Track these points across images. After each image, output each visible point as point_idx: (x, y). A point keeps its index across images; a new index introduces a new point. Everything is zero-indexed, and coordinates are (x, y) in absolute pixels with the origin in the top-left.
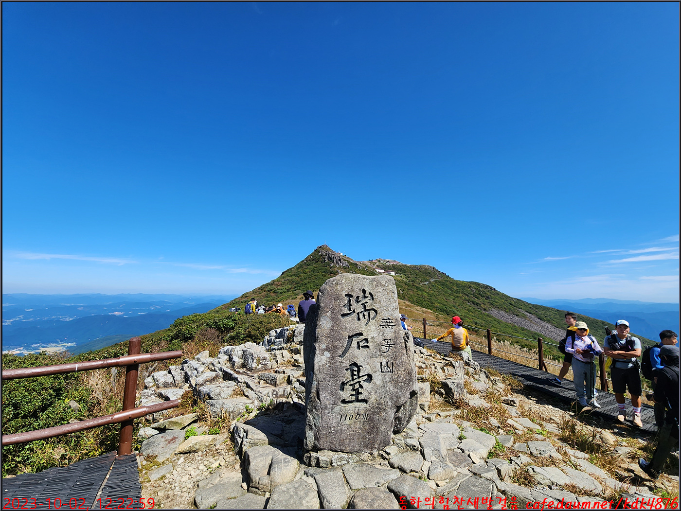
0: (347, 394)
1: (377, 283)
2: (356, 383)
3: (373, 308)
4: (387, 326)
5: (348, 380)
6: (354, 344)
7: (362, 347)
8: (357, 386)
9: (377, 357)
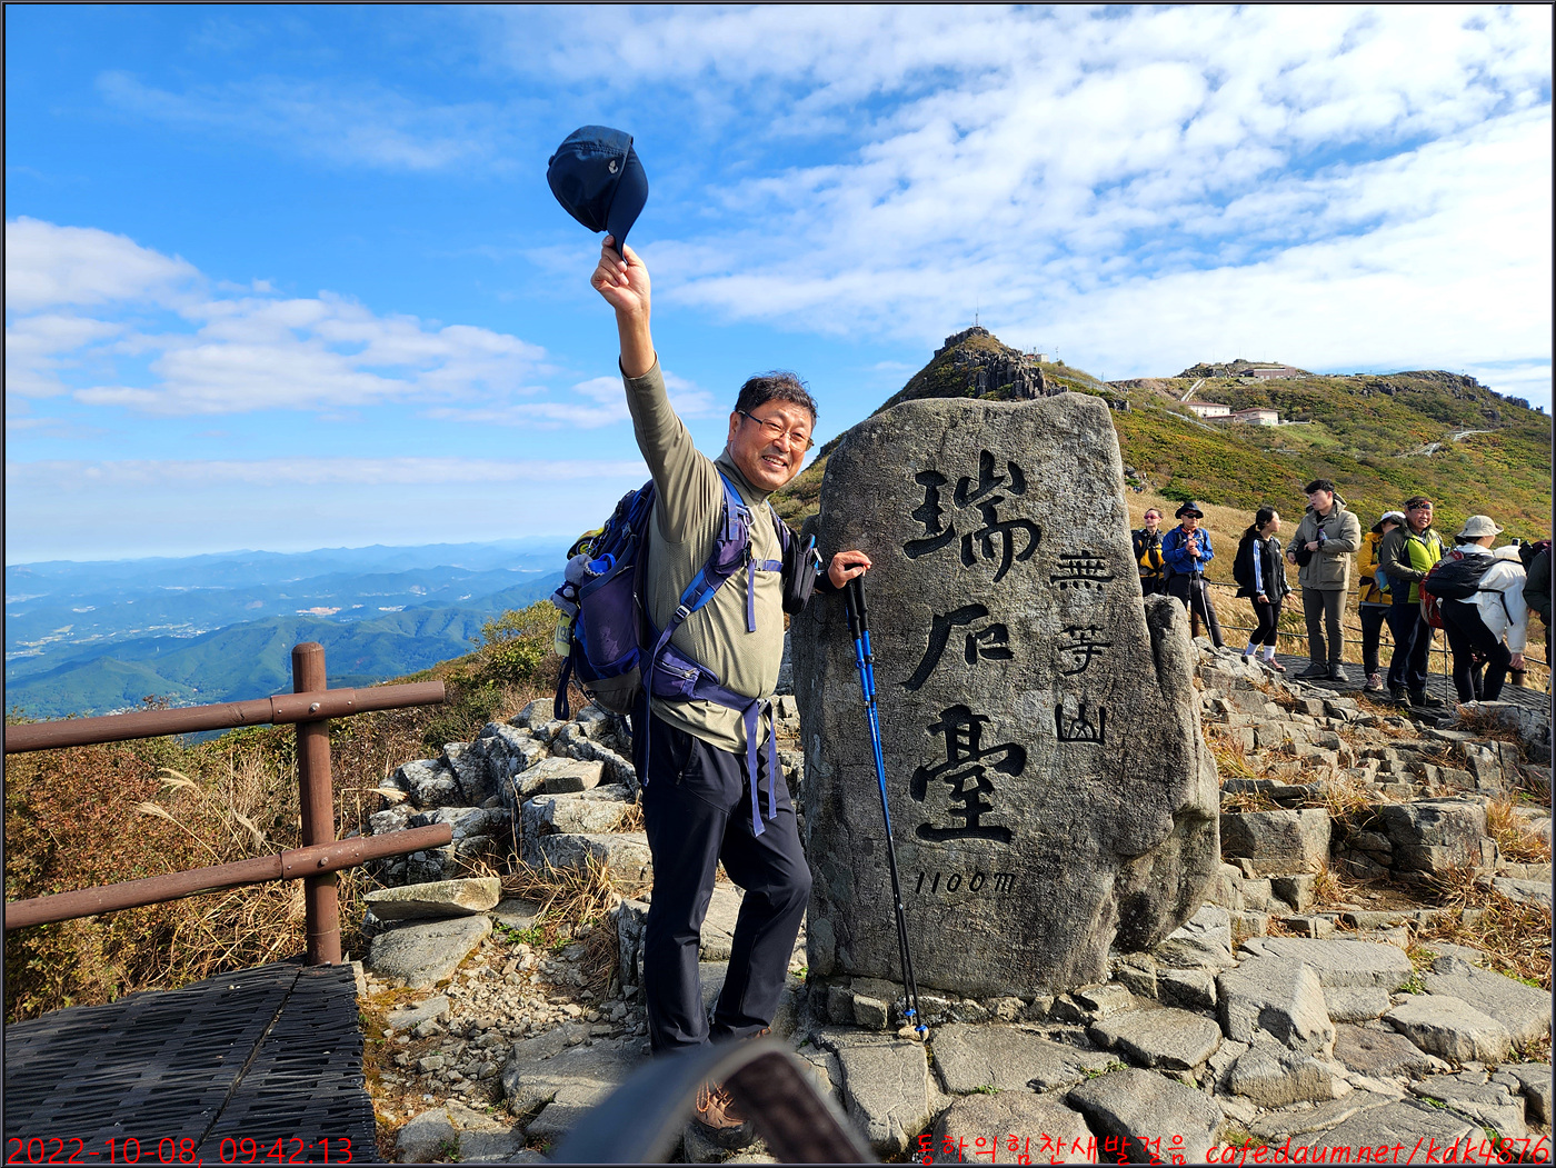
0: (938, 807)
1: (1038, 426)
2: (968, 773)
3: (1025, 516)
4: (1082, 582)
5: (938, 763)
6: (956, 644)
7: (987, 653)
8: (974, 782)
9: (1040, 688)
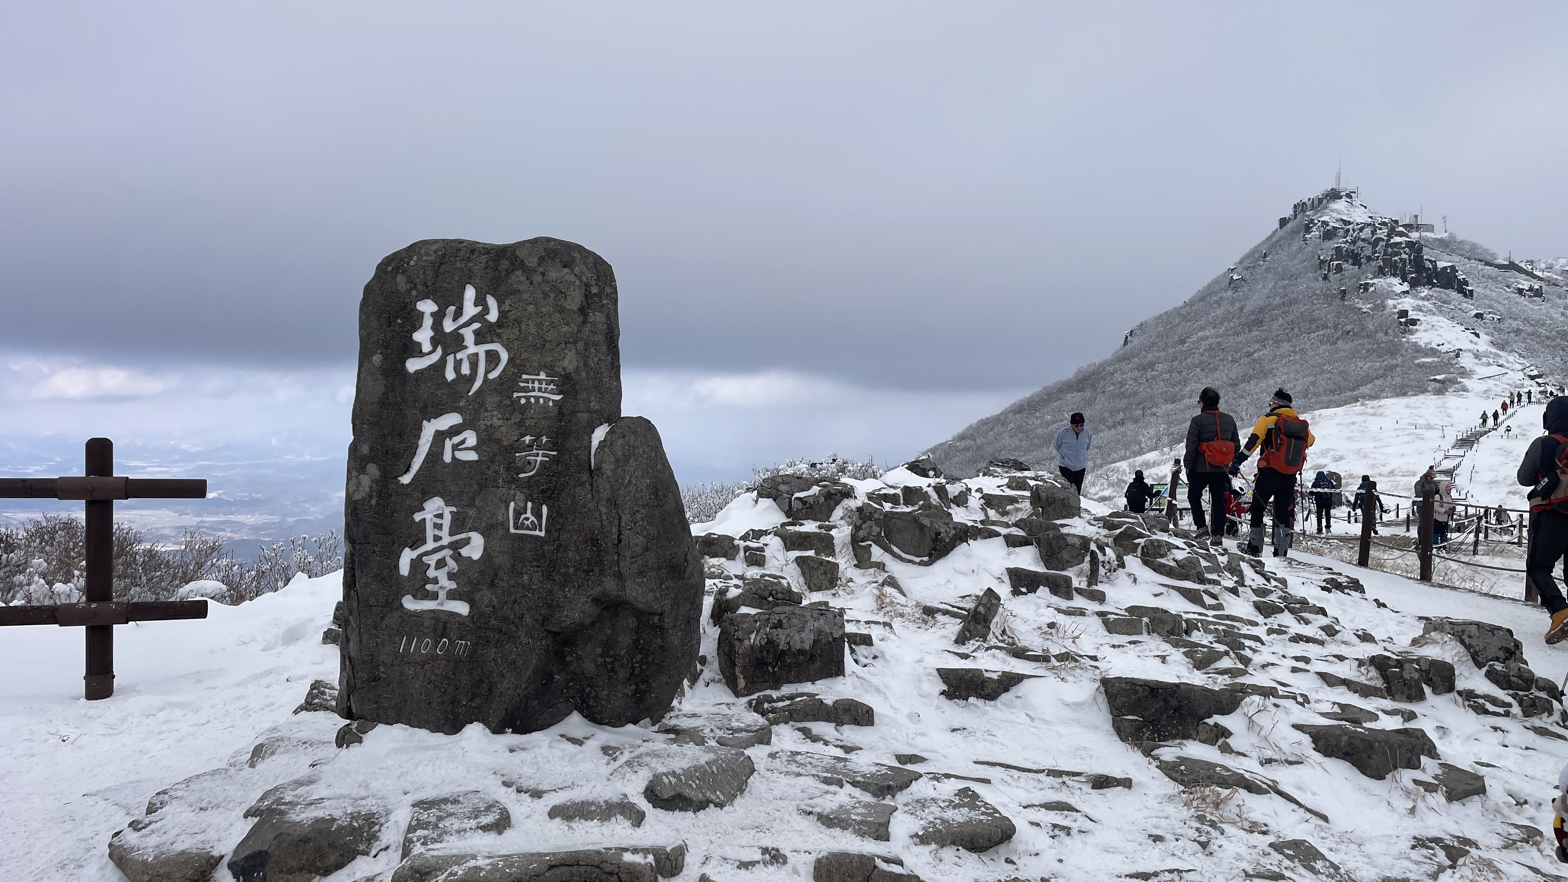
0: (417, 582)
1: (512, 264)
6: (437, 446)
9: (498, 486)
